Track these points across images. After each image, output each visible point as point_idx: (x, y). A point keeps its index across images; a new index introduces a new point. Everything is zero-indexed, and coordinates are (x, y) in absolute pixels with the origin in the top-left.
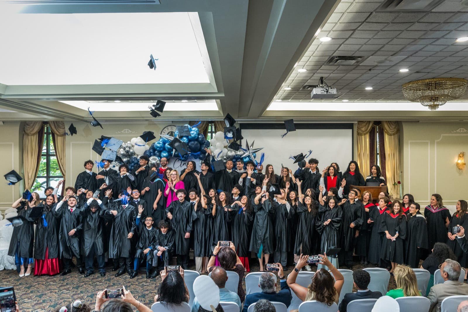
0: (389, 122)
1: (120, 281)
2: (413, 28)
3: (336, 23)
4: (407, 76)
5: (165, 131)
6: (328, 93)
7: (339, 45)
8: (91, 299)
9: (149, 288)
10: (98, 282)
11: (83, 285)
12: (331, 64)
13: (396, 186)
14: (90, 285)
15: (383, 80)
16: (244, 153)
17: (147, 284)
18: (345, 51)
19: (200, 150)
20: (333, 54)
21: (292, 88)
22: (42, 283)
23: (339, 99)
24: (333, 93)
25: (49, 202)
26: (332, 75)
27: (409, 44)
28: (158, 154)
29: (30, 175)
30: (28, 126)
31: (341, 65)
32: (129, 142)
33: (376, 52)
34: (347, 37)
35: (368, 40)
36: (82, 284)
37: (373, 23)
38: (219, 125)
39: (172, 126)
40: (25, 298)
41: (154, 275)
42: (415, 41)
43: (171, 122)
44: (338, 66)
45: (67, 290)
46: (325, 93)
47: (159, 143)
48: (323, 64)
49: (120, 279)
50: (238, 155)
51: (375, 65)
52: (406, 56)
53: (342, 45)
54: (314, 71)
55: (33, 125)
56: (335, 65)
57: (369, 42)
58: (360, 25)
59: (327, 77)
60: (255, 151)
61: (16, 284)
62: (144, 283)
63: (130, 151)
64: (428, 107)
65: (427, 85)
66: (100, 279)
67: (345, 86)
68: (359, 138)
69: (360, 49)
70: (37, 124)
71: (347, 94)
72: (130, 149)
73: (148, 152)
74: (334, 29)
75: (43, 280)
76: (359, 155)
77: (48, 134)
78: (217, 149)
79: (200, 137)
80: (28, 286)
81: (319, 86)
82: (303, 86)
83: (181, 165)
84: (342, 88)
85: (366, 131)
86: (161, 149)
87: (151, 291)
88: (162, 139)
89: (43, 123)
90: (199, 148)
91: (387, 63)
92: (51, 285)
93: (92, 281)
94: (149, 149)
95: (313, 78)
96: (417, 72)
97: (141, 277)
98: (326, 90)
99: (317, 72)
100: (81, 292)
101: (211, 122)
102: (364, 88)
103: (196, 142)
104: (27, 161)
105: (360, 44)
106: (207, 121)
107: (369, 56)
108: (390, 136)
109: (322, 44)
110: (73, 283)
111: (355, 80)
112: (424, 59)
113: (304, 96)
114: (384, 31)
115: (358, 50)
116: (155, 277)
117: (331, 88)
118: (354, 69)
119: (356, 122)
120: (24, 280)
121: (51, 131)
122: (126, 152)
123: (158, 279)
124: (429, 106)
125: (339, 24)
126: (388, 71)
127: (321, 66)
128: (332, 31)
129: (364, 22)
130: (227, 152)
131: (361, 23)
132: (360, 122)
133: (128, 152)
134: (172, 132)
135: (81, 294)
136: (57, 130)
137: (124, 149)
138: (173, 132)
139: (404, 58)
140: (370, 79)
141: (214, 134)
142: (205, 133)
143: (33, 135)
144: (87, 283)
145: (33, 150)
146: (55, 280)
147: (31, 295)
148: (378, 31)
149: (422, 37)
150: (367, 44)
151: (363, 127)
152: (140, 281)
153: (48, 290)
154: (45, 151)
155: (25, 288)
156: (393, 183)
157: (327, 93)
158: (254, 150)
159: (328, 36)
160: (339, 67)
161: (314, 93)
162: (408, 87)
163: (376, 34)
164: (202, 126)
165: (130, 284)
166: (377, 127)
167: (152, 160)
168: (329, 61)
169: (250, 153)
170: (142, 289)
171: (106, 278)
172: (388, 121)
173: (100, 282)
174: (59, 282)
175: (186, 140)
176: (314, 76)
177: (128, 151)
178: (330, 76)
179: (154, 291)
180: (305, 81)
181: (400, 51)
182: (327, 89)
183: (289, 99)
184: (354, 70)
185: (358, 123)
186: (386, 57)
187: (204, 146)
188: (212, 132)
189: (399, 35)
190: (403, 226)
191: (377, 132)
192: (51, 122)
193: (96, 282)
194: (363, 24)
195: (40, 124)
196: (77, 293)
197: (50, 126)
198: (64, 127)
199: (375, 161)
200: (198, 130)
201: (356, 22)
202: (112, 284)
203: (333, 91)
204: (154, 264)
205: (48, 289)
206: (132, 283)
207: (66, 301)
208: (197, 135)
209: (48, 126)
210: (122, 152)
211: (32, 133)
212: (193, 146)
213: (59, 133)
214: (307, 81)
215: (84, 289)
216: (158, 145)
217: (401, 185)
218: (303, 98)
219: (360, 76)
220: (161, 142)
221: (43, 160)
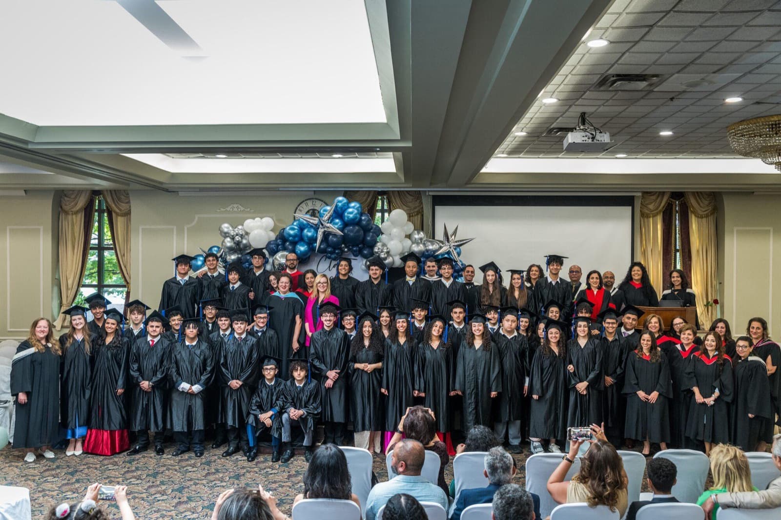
0: (698, 195)
1: (227, 465)
2: (759, 21)
3: (620, 14)
4: (737, 111)
5: (301, 209)
6: (595, 141)
7: (621, 54)
8: (178, 494)
9: (277, 478)
10: (191, 466)
11: (164, 471)
12: (602, 88)
13: (710, 307)
14: (176, 471)
15: (693, 118)
16: (441, 248)
17: (273, 471)
18: (631, 64)
19: (364, 241)
20: (607, 70)
21: (528, 133)
22: (94, 466)
23: (609, 152)
24: (603, 140)
25: (110, 328)
26: (602, 109)
27: (747, 52)
28: (290, 247)
29: (70, 282)
30: (66, 198)
31: (621, 90)
32: (240, 227)
33: (687, 66)
34: (637, 39)
35: (674, 44)
36: (162, 469)
37: (686, 12)
38: (395, 199)
39: (314, 200)
40: (67, 491)
41: (286, 456)
42: (759, 45)
43: (313, 193)
44: (614, 93)
45: (138, 479)
46: (590, 141)
47: (293, 229)
48: (588, 90)
49: (228, 461)
50: (430, 250)
51: (683, 90)
52: (740, 73)
53: (627, 54)
54: (571, 102)
55: (76, 197)
56: (610, 91)
57: (676, 47)
58: (663, 18)
59: (593, 113)
60: (460, 243)
61: (50, 466)
62: (269, 470)
63: (241, 242)
64: (774, 166)
65: (774, 126)
66: (193, 461)
67: (623, 129)
68: (644, 222)
69: (658, 61)
70: (83, 195)
71: (627, 143)
72: (242, 238)
73: (273, 244)
74: (614, 25)
75: (96, 460)
76: (644, 253)
77: (101, 212)
78: (392, 240)
79: (363, 218)
80: (71, 470)
81: (577, 129)
82: (549, 129)
83: (329, 267)
84: (619, 132)
85: (655, 210)
86: (297, 239)
87: (280, 483)
88: (297, 222)
89: (93, 194)
90: (361, 238)
91: (705, 87)
92: (110, 470)
93: (180, 464)
94: (274, 239)
95: (567, 114)
96: (758, 103)
97: (262, 459)
98: (591, 136)
99: (576, 103)
100: (162, 483)
101: (382, 193)
102: (658, 133)
103: (357, 228)
104: (65, 259)
105: (659, 53)
106: (375, 191)
107: (674, 74)
108: (700, 219)
109: (590, 52)
110: (147, 467)
111: (642, 117)
112: (773, 79)
113: (549, 146)
114: (706, 27)
115: (654, 63)
116: (288, 460)
117: (601, 132)
118: (642, 98)
119: (640, 194)
120: (64, 460)
121: (107, 207)
122: (235, 243)
123: (292, 463)
124: (776, 163)
125: (624, 15)
126: (704, 102)
127: (585, 92)
128: (610, 30)
129: (670, 11)
130: (411, 246)
131: (664, 14)
132: (646, 194)
133: (238, 243)
134: (314, 210)
135: (162, 486)
136: (116, 205)
137: (233, 238)
138: (316, 210)
139: (736, 78)
140: (669, 117)
141: (386, 215)
142: (372, 211)
143: (76, 213)
144: (170, 467)
145: (75, 239)
146: (116, 462)
147: (77, 485)
148: (695, 28)
149: (774, 39)
150: (671, 51)
151: (652, 203)
152: (262, 466)
153: (104, 478)
154: (96, 242)
155: (65, 473)
156: (705, 303)
157: (593, 141)
158: (458, 241)
159: (604, 37)
160: (615, 95)
161: (570, 141)
162: (739, 130)
163: (690, 33)
164: (367, 199)
165: (245, 471)
166: (676, 202)
167: (280, 258)
168: (599, 83)
169: (450, 248)
170: (266, 479)
171: (204, 460)
172: (697, 192)
173: (193, 467)
174: (123, 465)
175: (340, 223)
176: (570, 110)
177: (238, 241)
178: (598, 111)
179: (287, 484)
180: (552, 119)
181: (731, 63)
182: (594, 133)
183: (520, 152)
184: (642, 100)
185: (643, 196)
186: (702, 76)
187: (371, 234)
188: (383, 211)
189: (732, 34)
190: (727, 378)
191: (677, 212)
192: (107, 190)
193: (186, 466)
194: (668, 16)
195: (88, 194)
196: (154, 484)
197: (104, 197)
198: (127, 201)
199: (671, 264)
200: (360, 207)
201: (657, 12)
202: (214, 471)
203: (605, 138)
204: (285, 438)
205: (105, 476)
206: (249, 469)
207: (137, 497)
208: (358, 216)
209: (102, 198)
210: (229, 244)
211: (72, 210)
212: (352, 234)
213: (120, 210)
214: (557, 119)
215: (167, 477)
216: (292, 232)
217: (718, 306)
218: (545, 150)
219: (653, 111)
220: (296, 227)
221: (93, 258)
